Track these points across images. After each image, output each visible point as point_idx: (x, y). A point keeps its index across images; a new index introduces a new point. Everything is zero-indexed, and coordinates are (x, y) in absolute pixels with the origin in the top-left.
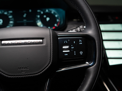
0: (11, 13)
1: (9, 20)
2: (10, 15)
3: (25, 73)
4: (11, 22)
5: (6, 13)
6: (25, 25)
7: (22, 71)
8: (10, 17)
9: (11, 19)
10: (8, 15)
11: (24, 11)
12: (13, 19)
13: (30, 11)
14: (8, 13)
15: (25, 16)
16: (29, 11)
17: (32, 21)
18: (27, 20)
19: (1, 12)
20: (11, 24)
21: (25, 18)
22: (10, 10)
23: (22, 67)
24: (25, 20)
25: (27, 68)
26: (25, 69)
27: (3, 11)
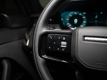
0: (84, 14)
1: (83, 20)
2: (84, 16)
3: (102, 67)
4: (84, 22)
5: (80, 14)
6: (96, 25)
7: (99, 65)
8: (84, 17)
9: (84, 20)
10: (82, 16)
11: (96, 13)
12: (86, 19)
13: (102, 13)
14: (82, 14)
15: (96, 17)
16: (100, 13)
17: (103, 22)
18: (98, 21)
19: (77, 13)
20: (84, 23)
21: (96, 19)
22: (84, 12)
23: (100, 61)
24: (96, 21)
25: (104, 63)
26: (102, 63)
27: (78, 13)
